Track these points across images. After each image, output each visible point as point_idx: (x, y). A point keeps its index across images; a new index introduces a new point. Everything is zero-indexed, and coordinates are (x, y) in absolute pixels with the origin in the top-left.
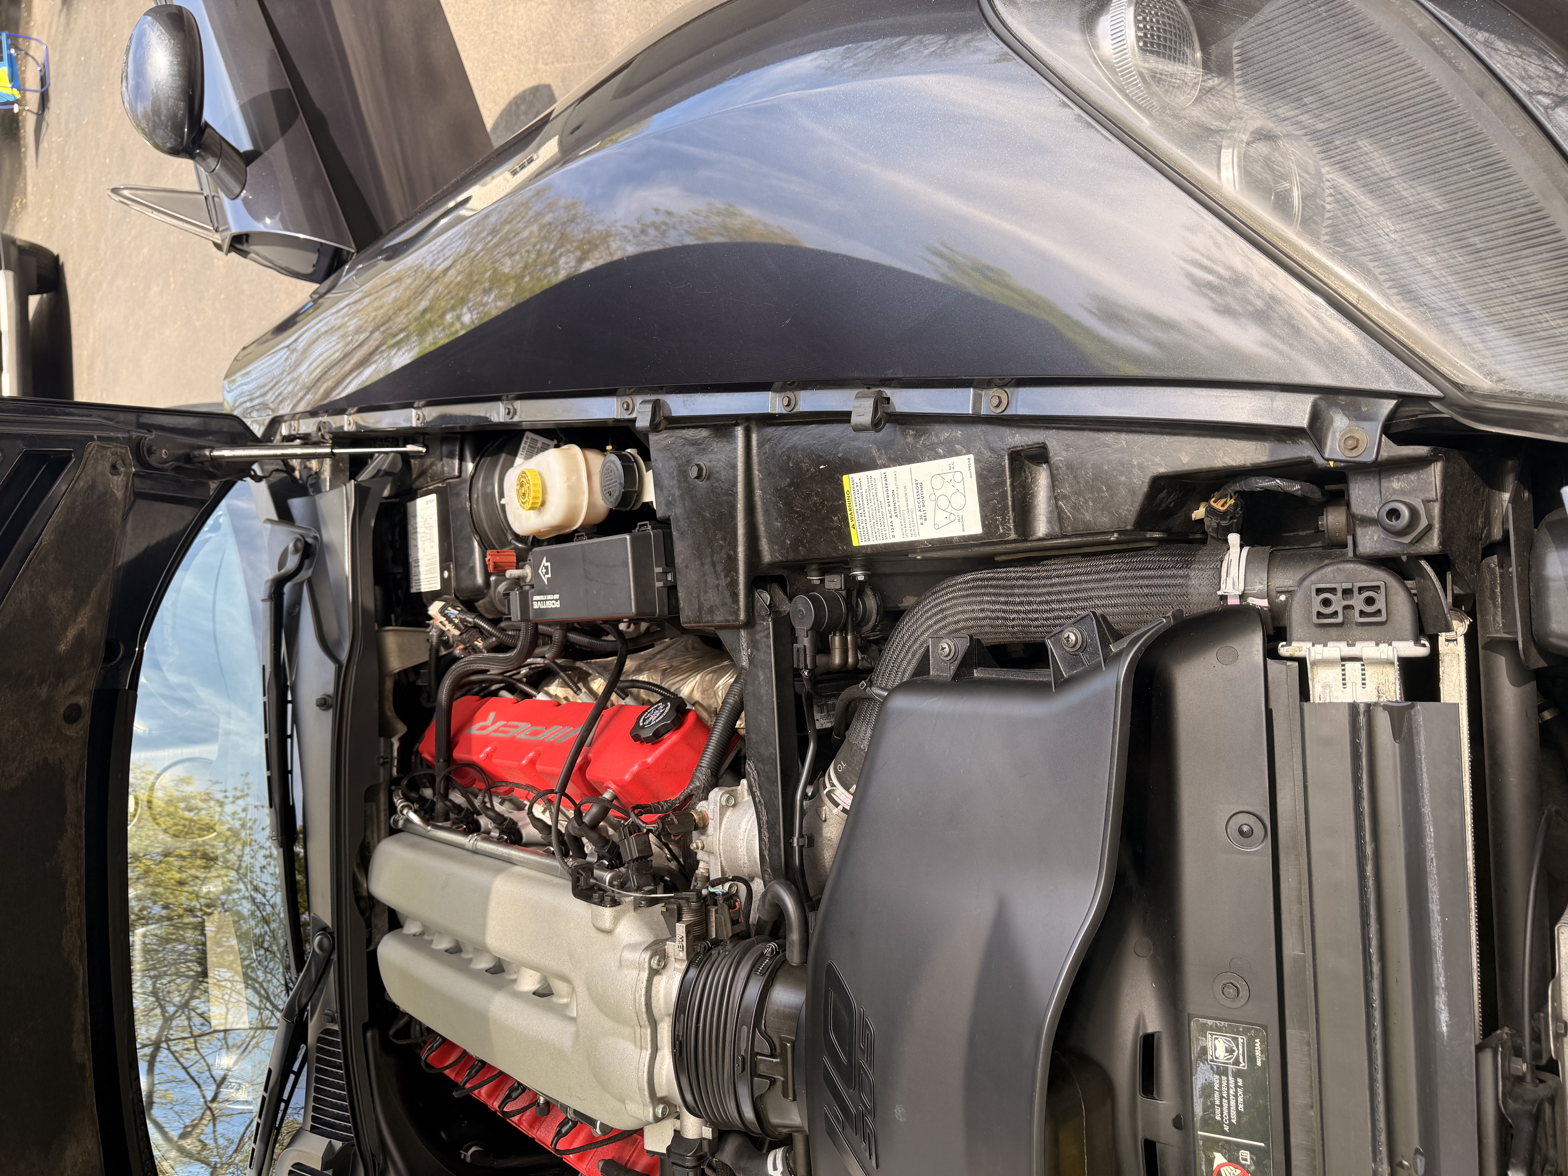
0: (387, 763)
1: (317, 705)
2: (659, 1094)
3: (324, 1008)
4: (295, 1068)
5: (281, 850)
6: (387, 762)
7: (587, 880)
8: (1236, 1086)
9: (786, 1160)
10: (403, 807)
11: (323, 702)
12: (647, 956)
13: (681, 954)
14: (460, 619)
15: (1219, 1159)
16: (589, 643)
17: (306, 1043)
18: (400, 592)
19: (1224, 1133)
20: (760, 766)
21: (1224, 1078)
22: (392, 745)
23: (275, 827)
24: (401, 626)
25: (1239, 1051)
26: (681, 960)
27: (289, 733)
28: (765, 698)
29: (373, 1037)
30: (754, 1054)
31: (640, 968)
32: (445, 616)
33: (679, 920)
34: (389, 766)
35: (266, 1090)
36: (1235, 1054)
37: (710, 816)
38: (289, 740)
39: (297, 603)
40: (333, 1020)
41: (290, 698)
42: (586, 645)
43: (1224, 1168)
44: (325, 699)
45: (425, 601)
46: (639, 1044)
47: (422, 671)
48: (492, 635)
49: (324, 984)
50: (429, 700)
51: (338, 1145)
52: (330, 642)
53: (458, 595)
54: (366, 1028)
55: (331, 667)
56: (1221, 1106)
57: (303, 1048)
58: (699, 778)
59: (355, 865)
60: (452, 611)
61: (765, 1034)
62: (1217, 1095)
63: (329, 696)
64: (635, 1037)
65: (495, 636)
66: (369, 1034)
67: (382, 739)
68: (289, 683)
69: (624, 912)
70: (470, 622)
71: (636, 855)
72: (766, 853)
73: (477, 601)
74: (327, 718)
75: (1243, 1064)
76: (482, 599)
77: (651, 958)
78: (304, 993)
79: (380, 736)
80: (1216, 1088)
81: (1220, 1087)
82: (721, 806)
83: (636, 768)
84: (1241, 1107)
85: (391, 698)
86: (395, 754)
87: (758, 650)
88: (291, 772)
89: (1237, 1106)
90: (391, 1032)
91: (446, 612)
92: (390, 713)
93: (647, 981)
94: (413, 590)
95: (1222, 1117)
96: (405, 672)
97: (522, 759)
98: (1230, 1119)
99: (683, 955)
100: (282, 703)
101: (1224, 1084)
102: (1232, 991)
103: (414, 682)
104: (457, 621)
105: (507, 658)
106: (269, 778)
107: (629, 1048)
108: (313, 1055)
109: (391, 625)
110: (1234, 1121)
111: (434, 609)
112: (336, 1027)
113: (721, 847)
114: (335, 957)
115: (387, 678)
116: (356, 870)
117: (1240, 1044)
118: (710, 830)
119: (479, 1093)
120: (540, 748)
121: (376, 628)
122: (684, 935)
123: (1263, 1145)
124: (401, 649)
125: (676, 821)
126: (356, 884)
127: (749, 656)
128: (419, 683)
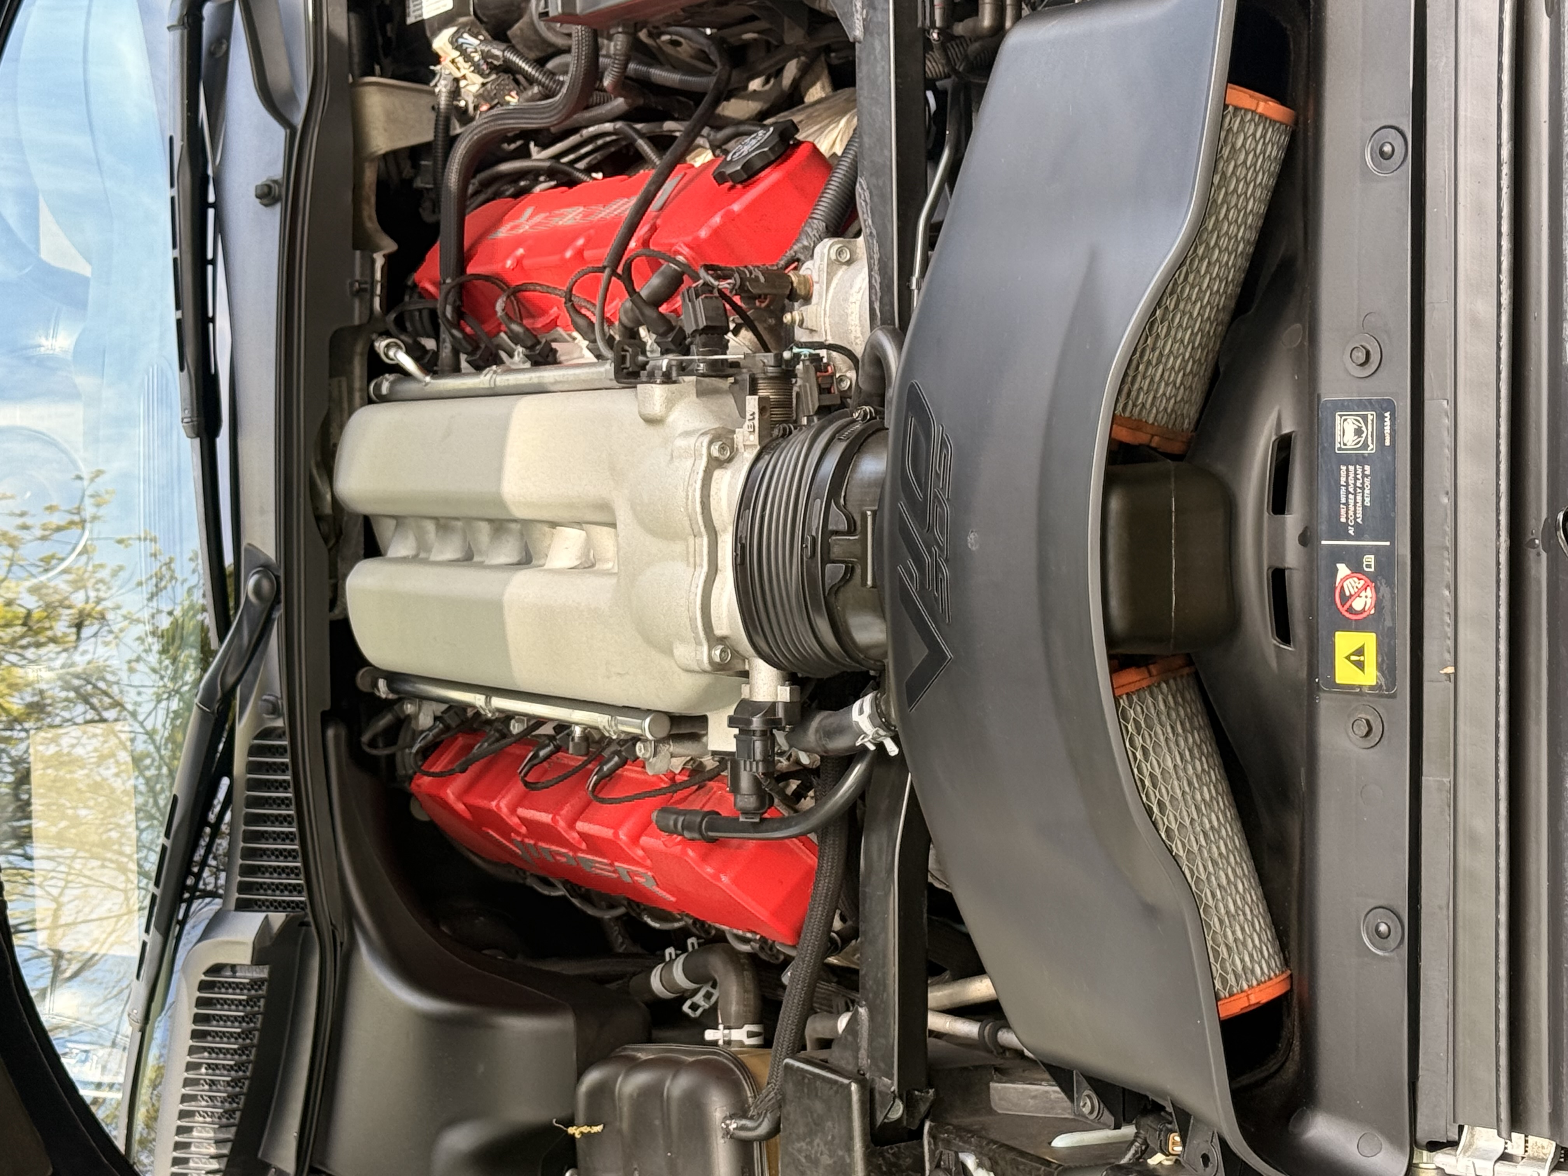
0: (364, 292)
1: (257, 197)
2: (719, 632)
3: (262, 692)
4: (212, 817)
5: (197, 441)
6: (365, 290)
7: (634, 356)
8: (1364, 476)
9: (876, 704)
10: (388, 346)
11: (266, 190)
12: (706, 440)
13: (752, 437)
14: (482, 51)
15: (1343, 570)
16: (681, 81)
17: (230, 774)
18: (389, 27)
19: (1349, 537)
20: (874, 180)
21: (1351, 468)
22: (373, 262)
23: (188, 401)
24: (393, 77)
25: (1369, 431)
26: (752, 446)
27: (210, 256)
28: (880, 79)
29: (337, 737)
30: (827, 533)
31: (696, 456)
32: (459, 48)
33: (753, 391)
34: (368, 296)
35: (167, 835)
36: (1364, 435)
37: (815, 278)
38: (210, 268)
39: (224, 35)
40: (275, 711)
41: (211, 198)
42: (677, 86)
43: (1347, 582)
44: (269, 187)
45: (428, 34)
46: (692, 560)
47: (423, 163)
48: (531, 81)
49: (261, 659)
50: (434, 212)
51: (278, 919)
52: (276, 97)
53: (478, 12)
54: (326, 719)
55: (280, 133)
56: (1347, 504)
57: (225, 781)
58: (808, 235)
59: (313, 463)
60: (468, 39)
61: (844, 509)
62: (1343, 490)
63: (275, 182)
64: (688, 553)
65: (539, 83)
66: (330, 733)
67: (358, 253)
68: (210, 172)
69: (682, 395)
70: (496, 57)
71: (702, 323)
72: (877, 306)
73: (510, 26)
74: (274, 216)
75: (1371, 447)
76: (517, 21)
77: (711, 443)
78: (230, 668)
79: (355, 247)
80: (1343, 483)
81: (1347, 482)
82: (830, 263)
83: (717, 220)
84: (1367, 502)
85: (373, 200)
86: (378, 276)
87: (875, 9)
88: (213, 320)
89: (1363, 501)
90: (365, 738)
91: (461, 41)
92: (371, 224)
93: (705, 471)
94: (410, 20)
95: (1347, 518)
96: (393, 155)
97: (565, 249)
98: (1356, 518)
99: (754, 439)
100: (199, 206)
101: (1352, 475)
102: (1361, 356)
103: (411, 181)
104: (477, 57)
105: (551, 105)
106: (179, 322)
107: (680, 569)
108: (241, 794)
109: (373, 74)
110: (1359, 520)
111: (441, 43)
112: (279, 723)
113: (827, 320)
114: (279, 613)
115: (367, 164)
116: (315, 472)
117: (1370, 422)
118: (815, 300)
119: (498, 805)
120: (592, 232)
121: (351, 79)
122: (757, 411)
123: (1388, 543)
124: (391, 117)
125: (762, 279)
126: (314, 494)
127: (864, 20)
128: (419, 183)
